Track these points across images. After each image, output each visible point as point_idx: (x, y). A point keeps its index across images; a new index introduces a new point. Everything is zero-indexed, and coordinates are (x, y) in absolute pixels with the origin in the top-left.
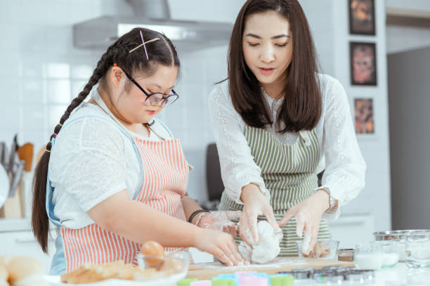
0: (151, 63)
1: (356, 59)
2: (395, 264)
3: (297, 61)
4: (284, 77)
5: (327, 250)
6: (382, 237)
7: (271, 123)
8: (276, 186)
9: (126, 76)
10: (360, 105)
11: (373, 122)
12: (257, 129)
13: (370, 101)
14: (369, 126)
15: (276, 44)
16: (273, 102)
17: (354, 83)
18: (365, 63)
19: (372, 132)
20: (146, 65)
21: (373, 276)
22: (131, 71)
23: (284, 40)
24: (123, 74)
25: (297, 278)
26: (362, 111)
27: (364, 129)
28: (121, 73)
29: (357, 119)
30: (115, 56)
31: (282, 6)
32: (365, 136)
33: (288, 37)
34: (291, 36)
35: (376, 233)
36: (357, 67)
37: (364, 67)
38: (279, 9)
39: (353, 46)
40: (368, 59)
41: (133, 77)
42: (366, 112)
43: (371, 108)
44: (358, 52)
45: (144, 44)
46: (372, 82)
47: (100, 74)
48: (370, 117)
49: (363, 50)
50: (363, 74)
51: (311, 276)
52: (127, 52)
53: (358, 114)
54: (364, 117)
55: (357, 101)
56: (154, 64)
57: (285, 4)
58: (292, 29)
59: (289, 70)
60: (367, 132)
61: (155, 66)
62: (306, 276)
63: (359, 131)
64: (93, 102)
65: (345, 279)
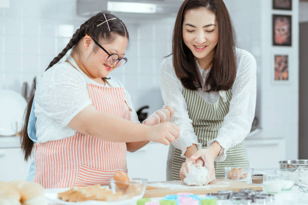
0: (112, 33)
1: (277, 27)
2: (291, 188)
3: (222, 43)
4: (212, 54)
5: (244, 175)
6: (284, 165)
7: (201, 87)
8: (208, 129)
9: (94, 42)
10: (278, 59)
11: (287, 72)
12: (191, 91)
13: (286, 57)
14: (285, 75)
15: (206, 31)
16: (203, 72)
17: (275, 44)
18: (283, 30)
19: (287, 79)
20: (108, 35)
21: (274, 199)
22: (98, 39)
23: (211, 28)
24: (92, 40)
25: (220, 199)
26: (280, 64)
27: (281, 77)
28: (90, 41)
29: (276, 70)
30: (86, 29)
31: (211, 3)
32: (281, 82)
33: (215, 25)
34: (217, 25)
35: (281, 162)
36: (277, 32)
37: (282, 33)
38: (208, 6)
39: (275, 17)
40: (286, 27)
41: (99, 43)
42: (283, 65)
43: (286, 62)
44: (278, 21)
45: (107, 21)
46: (288, 43)
47: (75, 42)
48: (285, 68)
49: (282, 21)
50: (282, 38)
51: (230, 198)
52: (95, 26)
53: (277, 66)
54: (281, 68)
55: (276, 57)
56: (114, 34)
57: (212, 2)
58: (218, 19)
59: (215, 48)
60: (284, 79)
61: (115, 35)
62: (227, 197)
63: (277, 78)
64: (67, 61)
65: (253, 201)
